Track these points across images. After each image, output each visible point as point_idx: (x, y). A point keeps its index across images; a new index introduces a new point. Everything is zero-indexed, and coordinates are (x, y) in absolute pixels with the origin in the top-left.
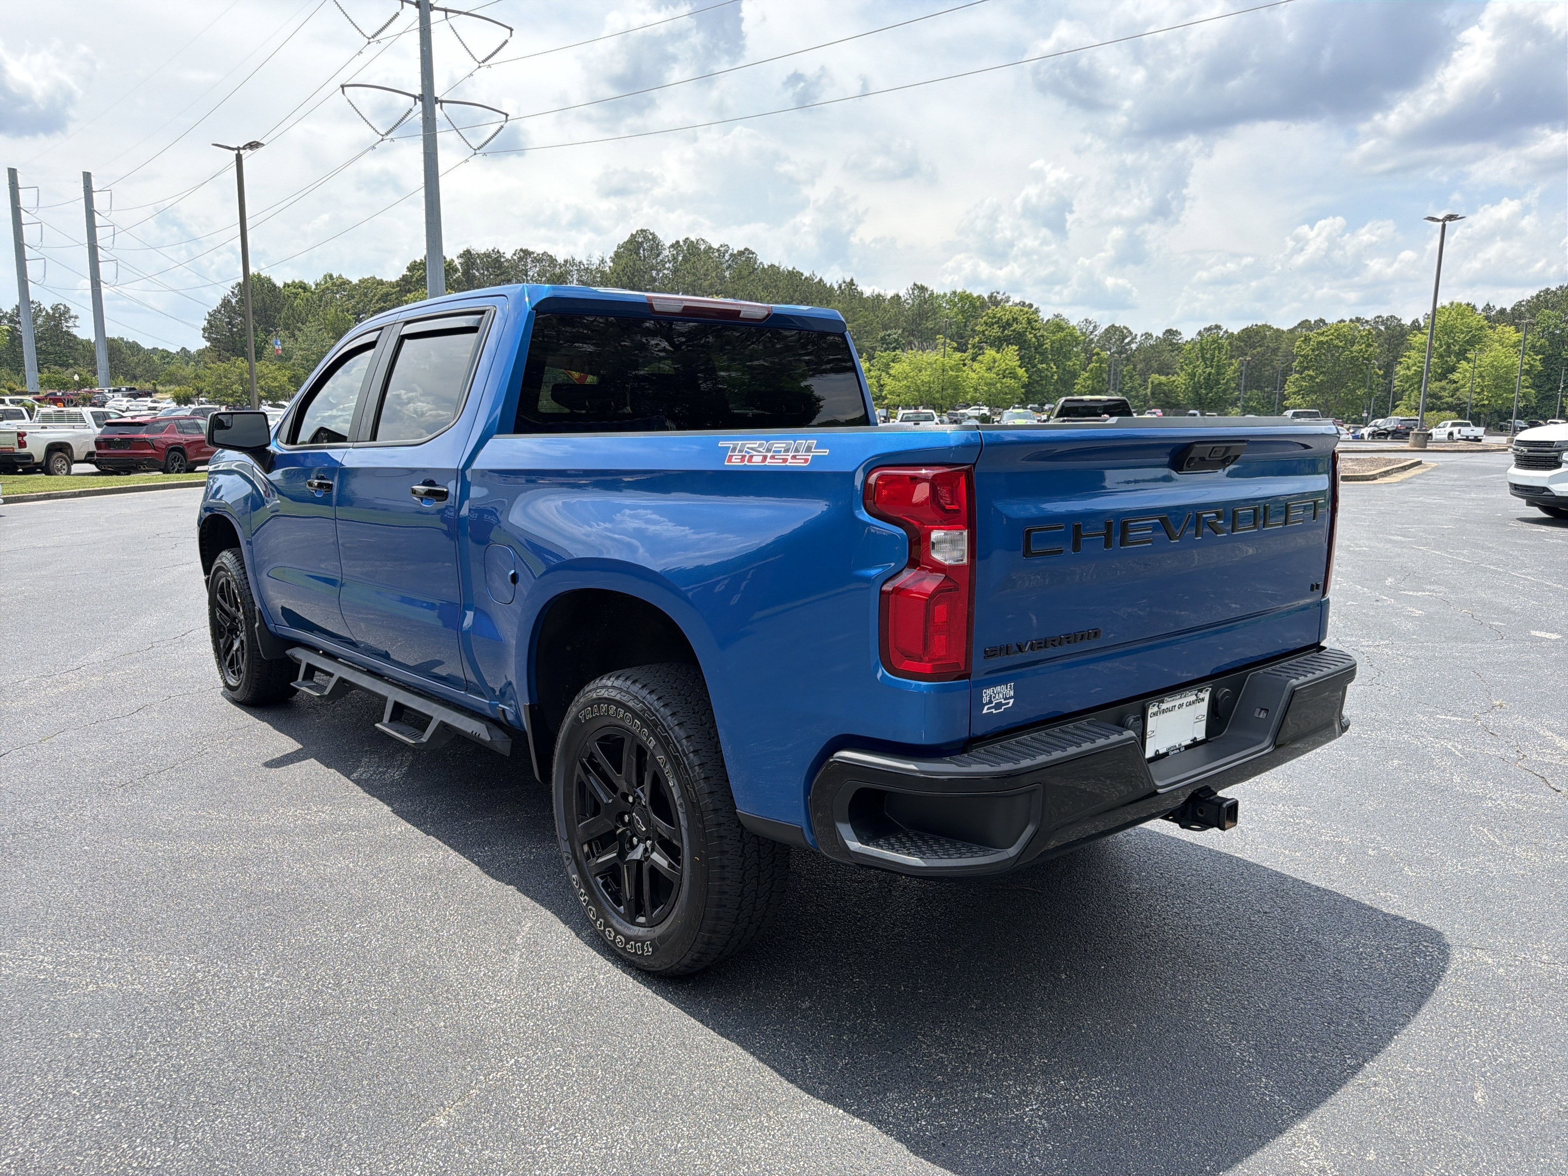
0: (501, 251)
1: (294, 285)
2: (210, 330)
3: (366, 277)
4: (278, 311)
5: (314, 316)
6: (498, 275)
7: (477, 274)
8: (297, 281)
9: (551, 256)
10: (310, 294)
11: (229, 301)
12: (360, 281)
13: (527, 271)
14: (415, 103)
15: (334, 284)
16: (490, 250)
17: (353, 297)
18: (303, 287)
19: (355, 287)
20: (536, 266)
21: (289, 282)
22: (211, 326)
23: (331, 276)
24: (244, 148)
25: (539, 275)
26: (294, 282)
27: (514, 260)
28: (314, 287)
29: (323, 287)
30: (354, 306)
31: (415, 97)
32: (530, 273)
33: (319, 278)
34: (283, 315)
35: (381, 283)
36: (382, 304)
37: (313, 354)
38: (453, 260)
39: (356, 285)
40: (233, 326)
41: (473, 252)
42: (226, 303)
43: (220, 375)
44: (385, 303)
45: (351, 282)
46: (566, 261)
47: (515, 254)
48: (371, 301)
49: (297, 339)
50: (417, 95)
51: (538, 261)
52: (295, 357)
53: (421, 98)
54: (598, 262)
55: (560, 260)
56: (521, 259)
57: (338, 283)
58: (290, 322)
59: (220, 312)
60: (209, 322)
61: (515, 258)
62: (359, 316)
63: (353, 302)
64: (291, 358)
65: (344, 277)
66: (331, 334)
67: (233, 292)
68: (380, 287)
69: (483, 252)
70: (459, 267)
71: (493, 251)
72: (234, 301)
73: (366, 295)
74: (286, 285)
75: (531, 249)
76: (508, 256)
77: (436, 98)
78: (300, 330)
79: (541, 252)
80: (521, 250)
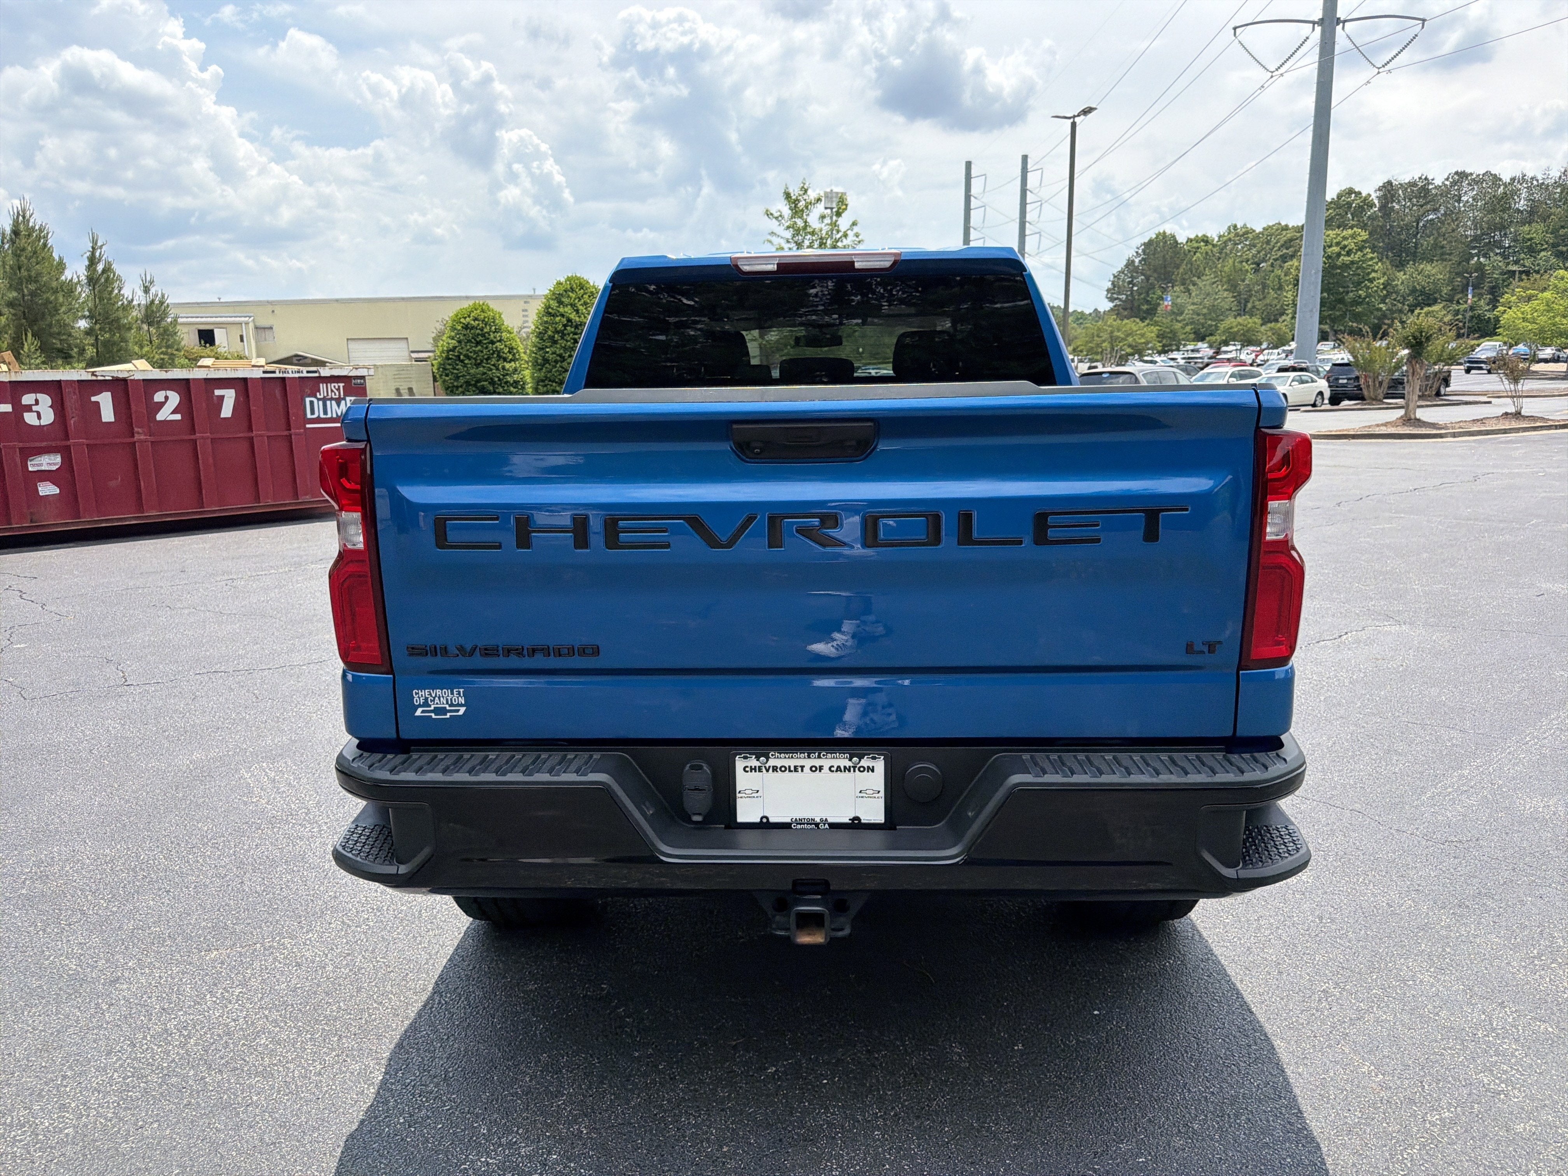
0: (1430, 178)
1: (1197, 240)
2: (1113, 292)
3: (1271, 224)
4: (1178, 267)
5: (1211, 269)
6: (1422, 206)
7: (1397, 207)
8: (1200, 235)
9: (1495, 175)
10: (1210, 247)
11: (1133, 262)
12: (1264, 229)
13: (1460, 197)
14: (1313, 29)
15: (1237, 235)
16: (1416, 178)
17: (1255, 246)
18: (1206, 240)
19: (1257, 236)
20: (1473, 189)
21: (1192, 236)
22: (1114, 286)
23: (1235, 226)
24: (1078, 115)
25: (1474, 200)
26: (1197, 236)
27: (1445, 185)
28: (1216, 239)
29: (1225, 238)
30: (1254, 256)
31: (1314, 23)
32: (1464, 198)
33: (1223, 230)
34: (1181, 270)
35: (1286, 228)
36: (1285, 251)
37: (1204, 307)
38: (1369, 195)
39: (1260, 233)
40: (1134, 285)
41: (1394, 183)
42: (1130, 263)
43: (1093, 334)
44: (1287, 249)
45: (1254, 231)
46: (1513, 179)
47: (1447, 179)
48: (1274, 247)
49: (1190, 294)
50: (1316, 20)
51: (1476, 183)
52: (1186, 311)
53: (1321, 22)
54: (1558, 175)
55: (1506, 178)
56: (1454, 183)
57: (1241, 233)
58: (1187, 277)
59: (1123, 273)
60: (1113, 283)
61: (1447, 183)
62: (1258, 265)
63: (1254, 251)
64: (1182, 313)
65: (1248, 226)
66: (1225, 287)
67: (1137, 252)
68: (1284, 233)
69: (1407, 181)
70: (1376, 202)
71: (1420, 178)
72: (1137, 261)
73: (1268, 242)
74: (1190, 240)
75: (1468, 171)
76: (1438, 182)
77: (1339, 19)
78: (1194, 284)
79: (1482, 172)
80: (1457, 173)
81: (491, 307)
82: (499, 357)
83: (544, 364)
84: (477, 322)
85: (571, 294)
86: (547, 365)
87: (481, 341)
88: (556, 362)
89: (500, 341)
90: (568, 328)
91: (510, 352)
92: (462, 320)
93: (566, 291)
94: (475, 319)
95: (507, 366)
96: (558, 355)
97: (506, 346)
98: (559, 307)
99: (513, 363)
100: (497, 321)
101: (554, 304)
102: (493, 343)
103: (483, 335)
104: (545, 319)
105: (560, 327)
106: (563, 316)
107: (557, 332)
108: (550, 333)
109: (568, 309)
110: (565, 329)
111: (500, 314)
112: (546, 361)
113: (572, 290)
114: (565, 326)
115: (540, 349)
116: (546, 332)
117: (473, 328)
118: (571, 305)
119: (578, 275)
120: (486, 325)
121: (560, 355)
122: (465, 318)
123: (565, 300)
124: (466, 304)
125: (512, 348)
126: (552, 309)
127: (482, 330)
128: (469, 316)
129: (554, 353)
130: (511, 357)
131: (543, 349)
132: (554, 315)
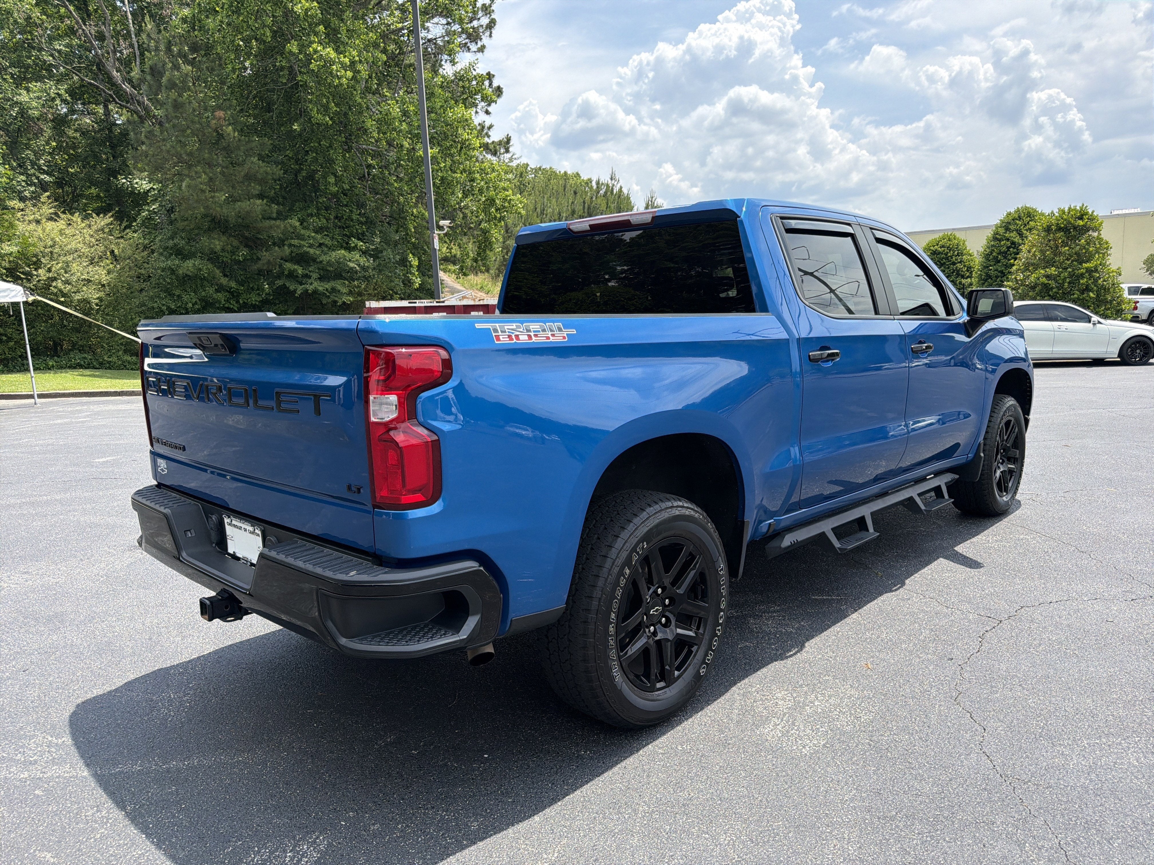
81: (957, 236)
82: (958, 275)
83: (987, 279)
84: (943, 249)
85: (1017, 222)
86: (989, 280)
87: (944, 263)
88: (997, 277)
89: (960, 262)
90: (1011, 249)
91: (968, 271)
92: (932, 248)
93: (1013, 220)
94: (943, 246)
95: (964, 281)
96: (1000, 272)
97: (965, 266)
98: (1006, 233)
99: (969, 280)
100: (960, 247)
101: (1001, 231)
102: (954, 264)
103: (947, 259)
104: (992, 243)
105: (1004, 249)
106: (1008, 240)
107: (1000, 253)
108: (994, 254)
109: (1014, 234)
110: (1008, 250)
111: (964, 241)
112: (989, 276)
113: (1020, 218)
114: (1008, 248)
115: (985, 267)
116: (992, 253)
117: (940, 253)
118: (1017, 230)
119: (1028, 206)
120: (950, 250)
121: (1002, 272)
122: (934, 246)
123: (1012, 227)
124: (937, 236)
125: (970, 267)
126: (1000, 235)
127: (946, 254)
128: (938, 245)
129: (996, 270)
130: (968, 274)
131: (988, 267)
132: (1000, 240)
